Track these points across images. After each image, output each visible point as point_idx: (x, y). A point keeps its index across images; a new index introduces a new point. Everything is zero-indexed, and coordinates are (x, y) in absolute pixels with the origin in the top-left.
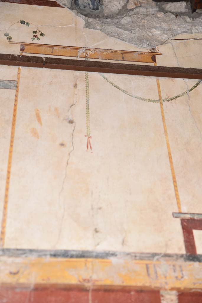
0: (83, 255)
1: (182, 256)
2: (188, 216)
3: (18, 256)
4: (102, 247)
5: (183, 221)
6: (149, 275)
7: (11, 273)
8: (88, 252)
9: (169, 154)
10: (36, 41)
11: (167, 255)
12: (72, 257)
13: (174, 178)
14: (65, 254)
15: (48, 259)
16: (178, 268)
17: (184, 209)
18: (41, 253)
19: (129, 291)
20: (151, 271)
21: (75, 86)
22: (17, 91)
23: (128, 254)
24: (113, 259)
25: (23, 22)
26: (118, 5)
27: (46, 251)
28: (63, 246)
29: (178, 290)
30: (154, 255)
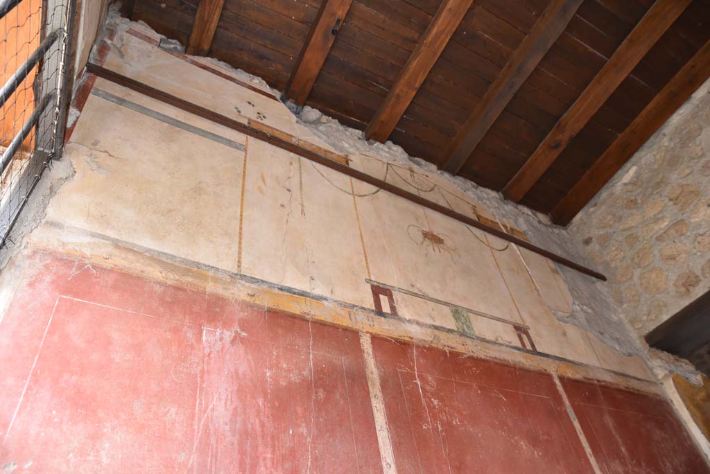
0: (303, 294)
1: (373, 311)
2: (376, 284)
3: (252, 283)
4: (318, 291)
5: (373, 287)
6: (351, 320)
7: (249, 294)
8: (306, 292)
9: (361, 235)
10: (259, 120)
11: (362, 308)
12: (294, 293)
13: (365, 254)
14: (289, 290)
15: (276, 291)
16: (370, 319)
17: (373, 278)
18: (271, 285)
19: (338, 328)
20: (353, 317)
21: (291, 164)
22: (246, 154)
23: (336, 301)
24: (324, 302)
25: (249, 103)
26: (314, 116)
27: (275, 284)
28: (288, 283)
29: (371, 334)
30: (354, 306)
